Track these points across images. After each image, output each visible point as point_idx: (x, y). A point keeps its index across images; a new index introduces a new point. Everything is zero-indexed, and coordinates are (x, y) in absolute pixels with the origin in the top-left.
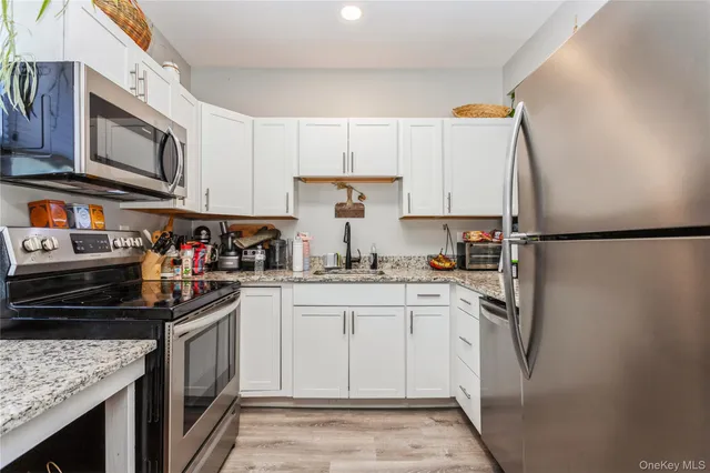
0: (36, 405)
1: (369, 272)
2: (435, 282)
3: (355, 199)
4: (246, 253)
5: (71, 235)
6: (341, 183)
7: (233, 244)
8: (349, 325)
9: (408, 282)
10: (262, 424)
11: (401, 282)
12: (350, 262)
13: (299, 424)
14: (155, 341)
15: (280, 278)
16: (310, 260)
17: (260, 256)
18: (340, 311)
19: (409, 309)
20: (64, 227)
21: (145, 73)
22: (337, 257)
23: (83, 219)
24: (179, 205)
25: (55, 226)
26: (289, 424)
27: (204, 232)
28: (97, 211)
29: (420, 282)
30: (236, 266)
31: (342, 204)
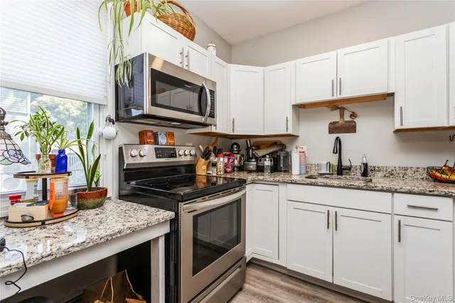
0: (88, 240)
1: (358, 179)
2: (431, 194)
3: (347, 118)
4: (260, 161)
5: (155, 148)
6: (334, 105)
7: (253, 154)
8: (333, 222)
9: (396, 191)
10: (264, 280)
11: (387, 191)
12: (341, 170)
13: (289, 290)
14: (174, 213)
15: (277, 179)
16: (306, 167)
17: (267, 163)
18: (325, 209)
19: (397, 218)
20: (152, 144)
21: (188, 52)
22: (329, 165)
23: (163, 140)
24: (213, 129)
25: (148, 143)
26: (282, 287)
27: (235, 146)
28: (170, 135)
29: (410, 192)
30: (255, 169)
31: (334, 123)
